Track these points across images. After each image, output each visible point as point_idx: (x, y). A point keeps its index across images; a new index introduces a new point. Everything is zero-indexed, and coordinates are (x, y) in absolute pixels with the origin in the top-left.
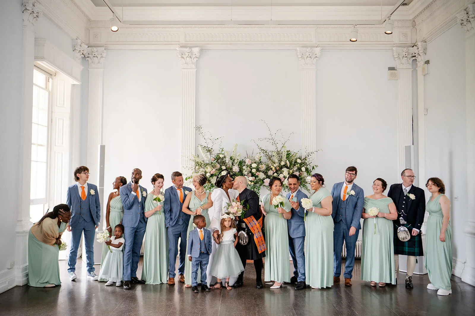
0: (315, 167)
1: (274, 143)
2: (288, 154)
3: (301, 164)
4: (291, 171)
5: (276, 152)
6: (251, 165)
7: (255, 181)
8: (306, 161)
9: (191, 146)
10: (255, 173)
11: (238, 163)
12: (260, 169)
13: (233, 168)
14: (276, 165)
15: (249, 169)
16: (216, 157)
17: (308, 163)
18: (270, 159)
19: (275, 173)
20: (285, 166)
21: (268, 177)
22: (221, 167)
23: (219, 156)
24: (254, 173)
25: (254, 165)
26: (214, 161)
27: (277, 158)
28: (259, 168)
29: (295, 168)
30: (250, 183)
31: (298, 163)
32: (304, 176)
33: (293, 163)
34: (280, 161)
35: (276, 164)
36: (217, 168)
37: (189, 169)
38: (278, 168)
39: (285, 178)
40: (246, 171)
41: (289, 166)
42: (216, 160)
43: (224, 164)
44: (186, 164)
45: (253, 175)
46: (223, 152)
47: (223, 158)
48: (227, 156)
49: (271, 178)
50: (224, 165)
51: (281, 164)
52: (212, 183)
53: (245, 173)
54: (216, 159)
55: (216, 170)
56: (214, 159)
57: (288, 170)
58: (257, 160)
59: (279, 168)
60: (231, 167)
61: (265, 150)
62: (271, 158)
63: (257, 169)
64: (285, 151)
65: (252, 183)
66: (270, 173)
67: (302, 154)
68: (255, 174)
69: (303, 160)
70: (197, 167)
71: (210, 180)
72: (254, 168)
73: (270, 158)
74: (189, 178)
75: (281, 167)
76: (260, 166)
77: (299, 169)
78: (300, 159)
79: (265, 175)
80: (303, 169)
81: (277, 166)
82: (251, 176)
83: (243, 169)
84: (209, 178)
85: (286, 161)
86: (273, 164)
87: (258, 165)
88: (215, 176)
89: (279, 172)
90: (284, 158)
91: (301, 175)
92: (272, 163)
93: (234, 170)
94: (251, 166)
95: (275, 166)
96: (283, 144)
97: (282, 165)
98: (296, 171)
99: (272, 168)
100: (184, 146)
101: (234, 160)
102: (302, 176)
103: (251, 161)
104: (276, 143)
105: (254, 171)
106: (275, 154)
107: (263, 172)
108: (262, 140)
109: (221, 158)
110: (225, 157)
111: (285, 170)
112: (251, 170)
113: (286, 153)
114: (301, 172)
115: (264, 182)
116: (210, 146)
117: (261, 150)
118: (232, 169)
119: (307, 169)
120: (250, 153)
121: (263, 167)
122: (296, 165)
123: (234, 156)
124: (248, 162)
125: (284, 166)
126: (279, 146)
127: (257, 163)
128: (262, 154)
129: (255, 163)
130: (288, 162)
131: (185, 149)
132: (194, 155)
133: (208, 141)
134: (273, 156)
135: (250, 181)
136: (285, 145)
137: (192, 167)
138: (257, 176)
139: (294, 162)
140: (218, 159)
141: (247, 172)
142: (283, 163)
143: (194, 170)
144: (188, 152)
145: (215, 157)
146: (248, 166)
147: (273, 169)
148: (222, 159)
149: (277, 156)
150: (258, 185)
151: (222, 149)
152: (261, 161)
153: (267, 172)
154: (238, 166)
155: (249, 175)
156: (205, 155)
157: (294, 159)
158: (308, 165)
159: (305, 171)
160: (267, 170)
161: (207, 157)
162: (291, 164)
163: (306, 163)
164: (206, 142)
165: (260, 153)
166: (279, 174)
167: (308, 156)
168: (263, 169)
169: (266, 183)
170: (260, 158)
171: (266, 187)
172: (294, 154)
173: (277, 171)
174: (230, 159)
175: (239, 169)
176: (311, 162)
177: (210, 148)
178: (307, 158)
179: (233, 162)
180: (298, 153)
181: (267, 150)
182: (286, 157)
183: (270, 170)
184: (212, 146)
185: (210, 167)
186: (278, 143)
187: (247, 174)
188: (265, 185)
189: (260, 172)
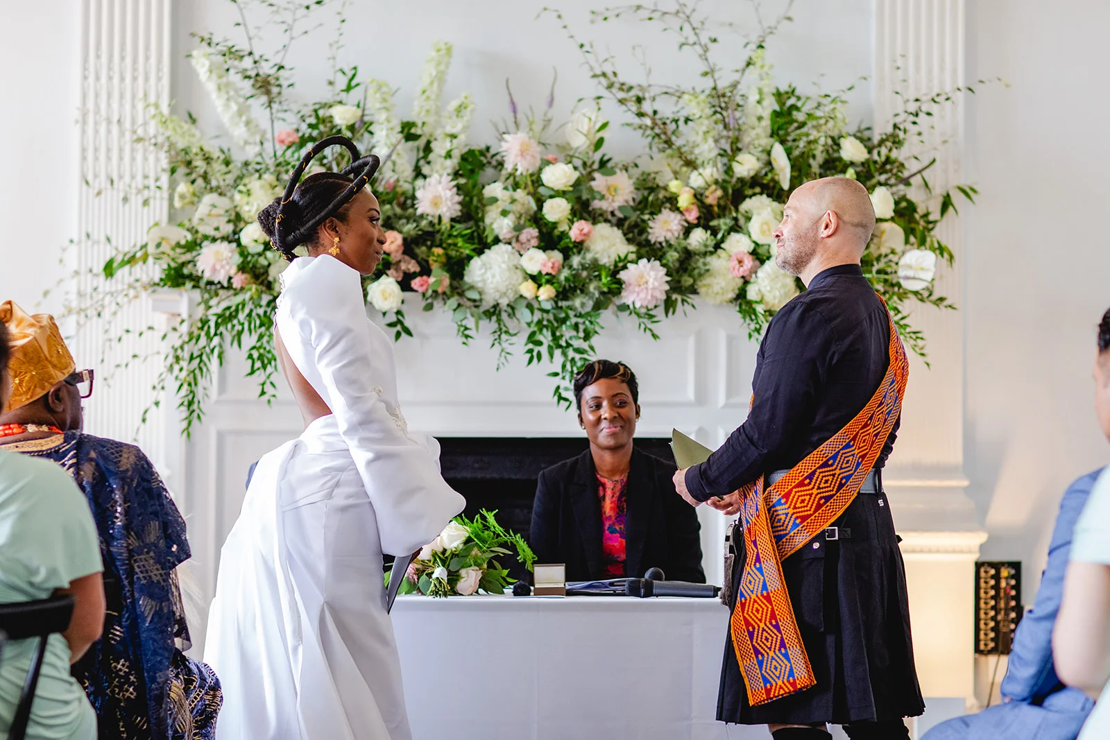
0: (957, 198)
2: (784, 111)
3: (865, 171)
5: (705, 95)
6: (537, 172)
7: (562, 277)
8: (901, 155)
10: (563, 227)
11: (454, 162)
12: (596, 204)
13: (418, 194)
14: (704, 176)
15: (524, 199)
16: (311, 128)
17: (913, 166)
18: (665, 142)
19: (697, 226)
20: (761, 184)
21: (650, 250)
23: (328, 117)
24: (555, 225)
25: (559, 176)
26: (297, 147)
27: (712, 137)
28: (593, 194)
30: (528, 289)
31: (847, 163)
32: (884, 251)
33: (815, 168)
34: (730, 150)
35: (701, 170)
37: (125, 199)
38: (714, 196)
39: (762, 262)
40: (504, 213)
41: (785, 186)
45: (550, 239)
46: (354, 94)
47: (352, 129)
48: (380, 119)
49: (673, 256)
51: (736, 166)
53: (498, 224)
54: (312, 138)
56: (296, 139)
58: (580, 145)
59: (719, 193)
60: (407, 187)
61: (631, 88)
62: (672, 136)
63: (579, 199)
64: (761, 92)
65: (546, 292)
66: (664, 227)
68: (564, 235)
69: (880, 144)
70: (183, 187)
71: (266, 272)
72: (556, 194)
73: (664, 137)
74: (131, 260)
75: (737, 192)
76: (599, 183)
79: (629, 241)
80: (881, 202)
81: (710, 180)
82: (535, 242)
83: (484, 203)
84: (260, 255)
85: (769, 153)
86: (684, 170)
87: (586, 175)
89: (723, 223)
92: (677, 163)
93: (423, 207)
94: (539, 183)
95: (697, 180)
96: (752, 46)
97: (741, 180)
99: (677, 198)
100: (98, 57)
101: (428, 149)
102: (873, 251)
103: (535, 148)
104: (705, 40)
105: (556, 210)
106: (696, 107)
107: (620, 224)
108: (611, 14)
110: (366, 123)
111: (763, 212)
112: (540, 202)
113: (771, 105)
115: (620, 283)
116: (268, 50)
117: (609, 86)
118: (414, 197)
119: (905, 212)
120: (532, 100)
121: (616, 191)
123: (430, 120)
124: (517, 153)
125: (754, 181)
126: (727, 59)
127: (578, 162)
129: (568, 160)
130: (779, 156)
131: (104, 80)
132: (165, 109)
134: (687, 120)
135: (534, 278)
136: (761, 53)
137: (147, 187)
138: (579, 246)
139: (820, 156)
140: (319, 135)
141: (511, 217)
142: (746, 166)
143: (159, 210)
144: (122, 96)
145: (304, 127)
146: (516, 183)
147: (685, 200)
149: (710, 124)
150: (583, 305)
151: (350, 74)
152: (609, 160)
153: (643, 221)
154: (454, 183)
155: (523, 237)
156: (234, 107)
157: (822, 141)
158: (912, 180)
159: (892, 219)
160: (645, 207)
161: (248, 123)
162: (800, 171)
163: (902, 165)
164: (240, 21)
165: (601, 101)
166: (719, 236)
167: (912, 118)
168: (616, 205)
169: (637, 289)
170: (599, 130)
171: (638, 315)
172: (819, 105)
173: (706, 217)
174: (402, 132)
175: (459, 198)
176: (934, 160)
177: (271, 64)
178: (905, 131)
179: (421, 154)
180: (843, 102)
181: (645, 84)
182: (766, 123)
183: (660, 211)
184: (278, 52)
185: (268, 187)
186: (715, 40)
187: (509, 236)
188: (629, 302)
189: (595, 222)
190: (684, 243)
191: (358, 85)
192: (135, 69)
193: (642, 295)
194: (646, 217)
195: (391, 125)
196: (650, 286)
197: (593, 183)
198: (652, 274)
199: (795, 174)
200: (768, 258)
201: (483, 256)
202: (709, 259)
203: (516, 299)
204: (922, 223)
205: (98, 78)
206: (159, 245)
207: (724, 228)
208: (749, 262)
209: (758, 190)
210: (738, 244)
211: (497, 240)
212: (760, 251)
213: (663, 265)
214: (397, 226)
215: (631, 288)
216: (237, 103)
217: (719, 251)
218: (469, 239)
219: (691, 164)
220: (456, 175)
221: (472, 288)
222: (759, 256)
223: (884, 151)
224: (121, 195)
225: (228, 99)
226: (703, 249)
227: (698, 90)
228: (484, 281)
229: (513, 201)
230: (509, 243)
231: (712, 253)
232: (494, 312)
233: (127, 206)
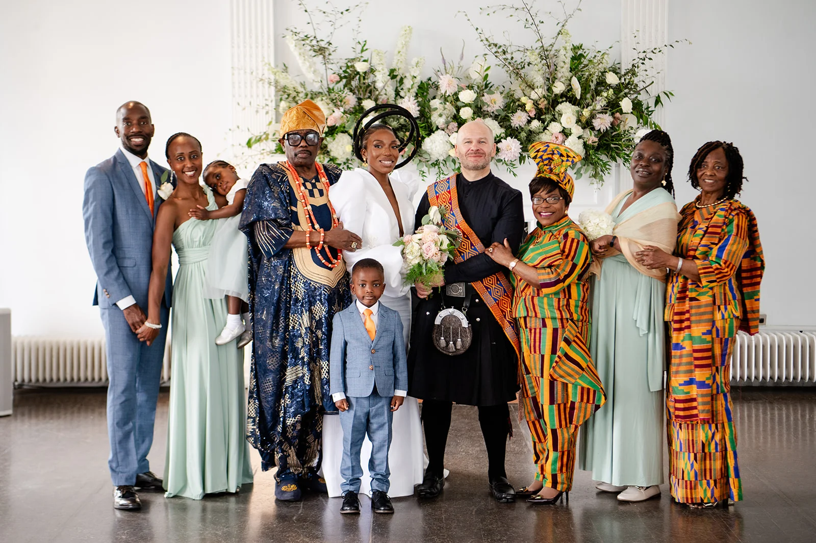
0: (663, 98)
1: (531, 21)
2: (577, 58)
3: (618, 89)
4: (586, 113)
5: (538, 51)
6: (456, 94)
8: (636, 80)
9: (263, 37)
11: (415, 89)
12: (485, 108)
14: (539, 93)
15: (450, 108)
16: (345, 72)
17: (641, 85)
18: (517, 74)
19: (535, 119)
20: (566, 97)
21: (512, 132)
22: (360, 104)
23: (353, 66)
25: (467, 96)
26: (338, 82)
27: (541, 72)
28: (484, 104)
29: (600, 103)
31: (609, 85)
32: (627, 128)
33: (593, 87)
34: (551, 80)
35: (536, 90)
36: (347, 107)
37: (257, 112)
38: (543, 104)
39: (567, 136)
40: (441, 115)
41: (579, 97)
42: (344, 81)
43: (370, 92)
44: (246, 96)
46: (366, 55)
47: (365, 73)
48: (379, 68)
49: (523, 135)
50: (369, 97)
51: (554, 89)
52: (332, 154)
53: (437, 120)
54: (345, 77)
55: (345, 112)
56: (338, 78)
57: (577, 108)
58: (476, 78)
59: (546, 102)
61: (500, 47)
62: (522, 72)
63: (477, 107)
64: (566, 49)
66: (518, 119)
67: (623, 55)
69: (625, 75)
70: (283, 104)
71: (326, 146)
72: (466, 105)
73: (517, 71)
74: (259, 140)
75: (554, 101)
76: (486, 98)
77: (613, 106)
78: (617, 74)
79: (501, 126)
80: (626, 105)
81: (541, 95)
83: (432, 110)
85: (570, 80)
86: (528, 90)
87: (480, 94)
88: (342, 132)
89: (548, 117)
90: (563, 70)
91: (618, 126)
92: (524, 86)
94: (457, 99)
95: (534, 96)
96: (561, 25)
97: (556, 95)
98: (604, 111)
99: (524, 104)
101: (401, 81)
102: (622, 128)
103: (455, 82)
104: (537, 22)
105: (466, 113)
106: (534, 58)
107: (496, 117)
108: (490, 11)
109: (358, 73)
110: (372, 71)
111: (567, 111)
112: (458, 109)
113: (570, 54)
114: (618, 115)
116: (323, 35)
117: (489, 46)
119: (637, 106)
120: (453, 58)
121: (495, 102)
122: (602, 91)
123: (402, 66)
124: (447, 85)
125: (562, 95)
126: (548, 32)
127: (476, 88)
128: (492, 60)
129: (470, 87)
130: (575, 82)
131: (243, 48)
132: (273, 65)
133: (318, 18)
134: (529, 64)
136: (565, 27)
137: (267, 105)
139: (595, 82)
140: (349, 76)
141: (444, 117)
142: (559, 88)
143: (272, 114)
144: (251, 56)
145: (341, 72)
146: (446, 100)
147: (529, 106)
148: (364, 79)
149: (540, 65)
151: (363, 44)
152: (489, 83)
153: (508, 116)
154: (416, 101)
155: (450, 127)
156: (308, 64)
157: (597, 74)
158: (641, 92)
159: (632, 113)
160: (509, 109)
161: (315, 72)
162: (586, 89)
163: (637, 85)
164: (310, 22)
165: (486, 56)
166: (546, 123)
167: (641, 61)
168: (495, 109)
169: (506, 152)
170: (486, 70)
171: (507, 165)
172: (595, 56)
173: (539, 115)
174: (389, 75)
175: (419, 108)
176: (653, 82)
177: (325, 42)
178: (638, 67)
179: (398, 85)
180: (608, 54)
181: (508, 44)
182: (568, 66)
183: (516, 111)
184: (328, 36)
185: (326, 104)
186: (543, 22)
187: (443, 126)
188: (502, 158)
189: (484, 118)
190: (529, 128)
191: (366, 50)
192: (257, 42)
193: (509, 155)
194: (510, 115)
195: (384, 72)
196: (513, 151)
197: (483, 98)
198: (514, 144)
199: (583, 92)
200: (570, 134)
201: (430, 137)
202: (541, 135)
203: (447, 157)
204: (646, 112)
205: (239, 47)
206: (274, 135)
207: (548, 119)
208: (561, 137)
209: (564, 99)
210: (555, 128)
211: (437, 128)
212: (566, 131)
213: (518, 140)
214: (389, 122)
215: (503, 152)
216: (309, 62)
217: (546, 131)
218: (425, 128)
219: (532, 87)
220: (417, 96)
221: (426, 152)
222: (566, 133)
223: (628, 77)
224: (256, 109)
225: (305, 60)
226: (538, 131)
227: (534, 48)
228: (432, 149)
229: (445, 109)
230: (443, 130)
231: (542, 132)
232: (436, 164)
233: (258, 114)
